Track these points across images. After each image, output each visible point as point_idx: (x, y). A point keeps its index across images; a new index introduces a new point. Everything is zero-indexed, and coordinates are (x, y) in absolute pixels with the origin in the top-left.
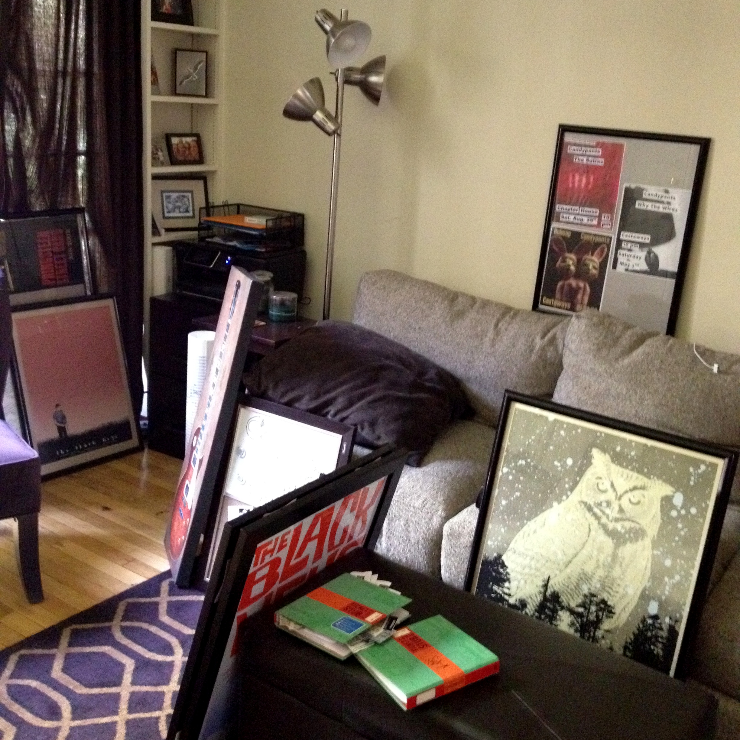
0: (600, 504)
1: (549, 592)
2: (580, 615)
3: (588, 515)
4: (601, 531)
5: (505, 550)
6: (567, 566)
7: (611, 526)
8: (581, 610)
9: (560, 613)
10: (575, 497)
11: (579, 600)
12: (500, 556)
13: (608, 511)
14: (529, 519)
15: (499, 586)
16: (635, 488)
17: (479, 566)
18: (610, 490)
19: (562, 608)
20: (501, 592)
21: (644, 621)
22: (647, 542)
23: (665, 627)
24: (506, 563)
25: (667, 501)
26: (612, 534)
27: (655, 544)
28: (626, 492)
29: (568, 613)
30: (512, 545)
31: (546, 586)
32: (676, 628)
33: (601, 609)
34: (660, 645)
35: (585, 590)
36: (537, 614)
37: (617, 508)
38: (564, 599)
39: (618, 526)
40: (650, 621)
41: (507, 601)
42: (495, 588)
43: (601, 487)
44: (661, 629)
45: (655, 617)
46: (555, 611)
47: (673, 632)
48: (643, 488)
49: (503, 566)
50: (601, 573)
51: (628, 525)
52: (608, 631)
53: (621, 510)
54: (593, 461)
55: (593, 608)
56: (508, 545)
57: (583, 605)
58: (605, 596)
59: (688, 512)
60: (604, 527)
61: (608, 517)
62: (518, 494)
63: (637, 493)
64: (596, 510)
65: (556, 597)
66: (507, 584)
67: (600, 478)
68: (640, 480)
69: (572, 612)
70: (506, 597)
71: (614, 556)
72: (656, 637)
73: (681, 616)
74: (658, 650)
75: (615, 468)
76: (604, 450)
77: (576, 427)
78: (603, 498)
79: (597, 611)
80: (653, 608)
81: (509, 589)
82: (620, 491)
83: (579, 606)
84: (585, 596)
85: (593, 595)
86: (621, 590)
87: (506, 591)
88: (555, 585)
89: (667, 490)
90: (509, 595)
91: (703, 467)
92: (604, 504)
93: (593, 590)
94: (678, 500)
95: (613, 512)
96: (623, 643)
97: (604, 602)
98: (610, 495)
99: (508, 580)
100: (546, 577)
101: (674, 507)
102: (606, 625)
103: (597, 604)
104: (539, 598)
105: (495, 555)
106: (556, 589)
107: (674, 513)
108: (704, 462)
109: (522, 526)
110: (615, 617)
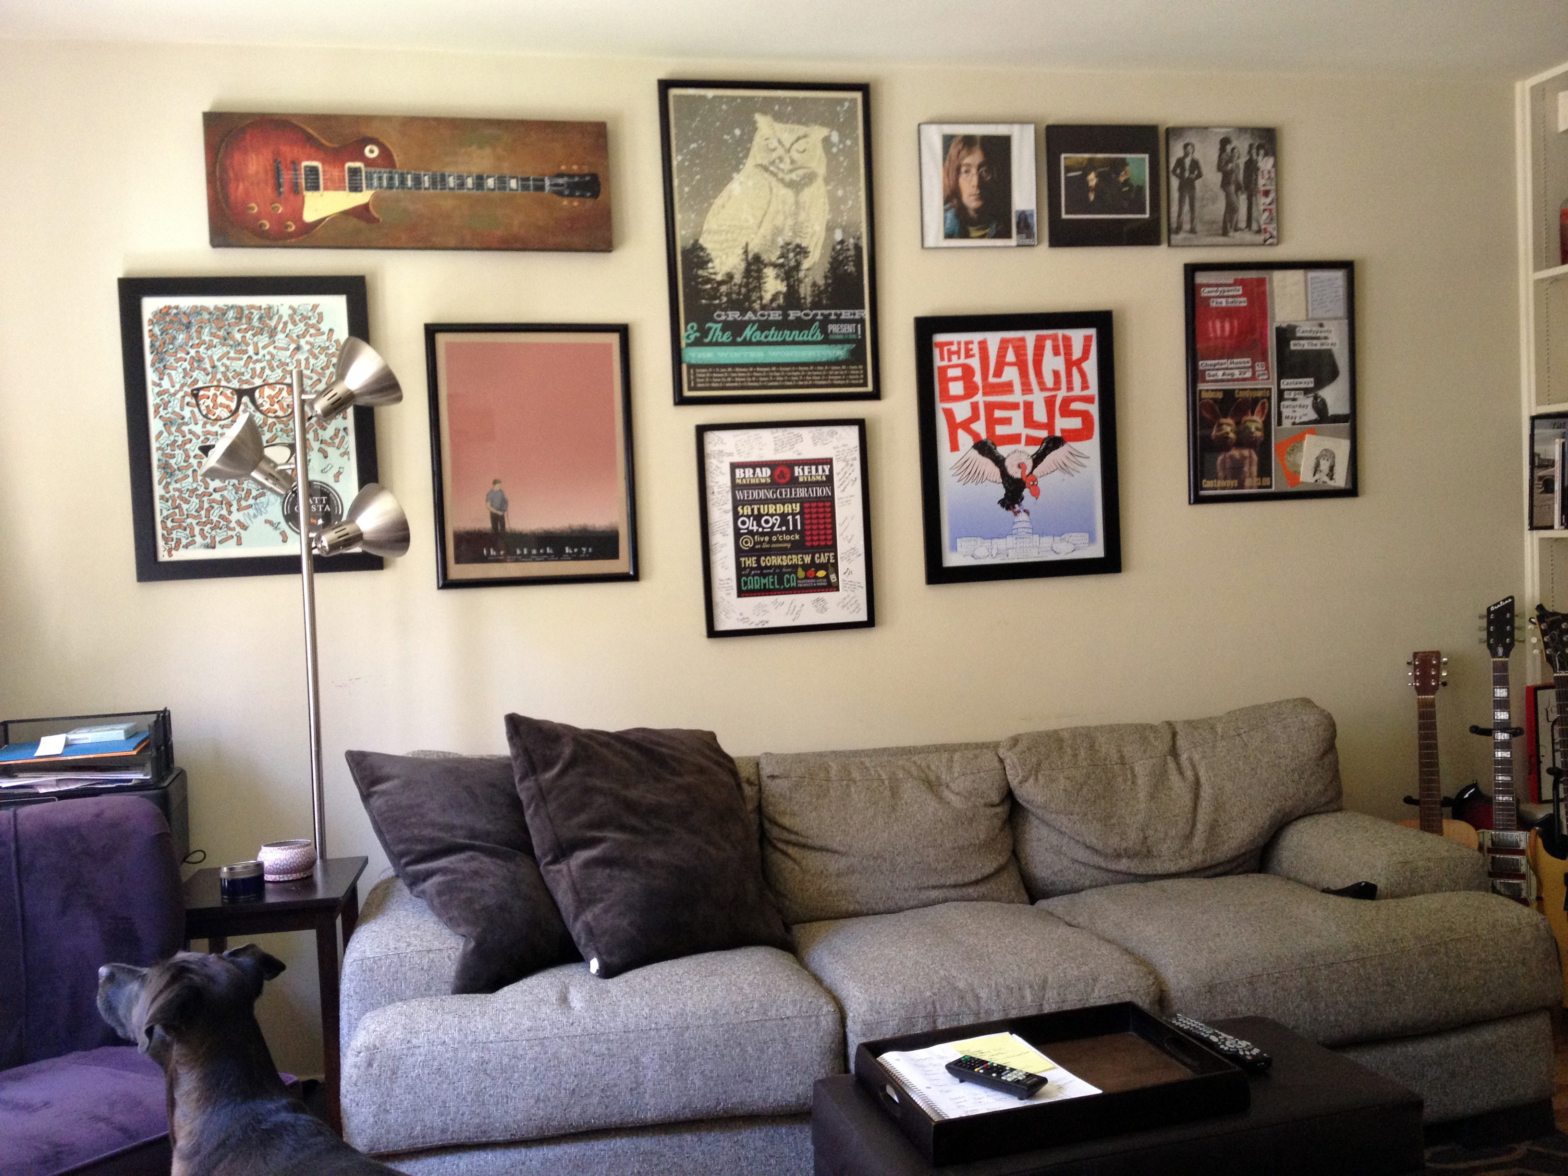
0: (773, 163)
1: (750, 256)
2: (782, 266)
3: (766, 175)
4: (781, 185)
5: (700, 233)
6: (759, 227)
7: (787, 178)
8: (781, 261)
9: (765, 270)
10: (750, 163)
11: (778, 253)
12: (696, 241)
13: (782, 166)
14: (715, 197)
15: (702, 268)
16: (798, 139)
17: (679, 258)
18: (780, 147)
19: (766, 266)
20: (706, 274)
21: (834, 249)
22: (819, 182)
23: (851, 247)
24: (705, 246)
25: (826, 141)
26: (791, 185)
27: (827, 181)
28: (792, 144)
29: (771, 268)
30: (705, 228)
31: (746, 252)
32: (860, 244)
33: (798, 253)
34: (852, 263)
35: (780, 241)
36: (745, 280)
37: (788, 161)
38: (765, 257)
39: (794, 176)
40: (839, 247)
41: (714, 280)
42: (700, 272)
43: (772, 146)
44: (848, 250)
45: (842, 242)
46: (759, 271)
47: (858, 248)
48: (805, 136)
49: (702, 249)
50: (790, 222)
51: (801, 172)
52: (808, 270)
53: (793, 162)
54: (758, 125)
55: (791, 255)
56: (702, 227)
57: (782, 256)
58: (798, 241)
59: (845, 146)
60: (782, 181)
61: (783, 170)
62: (698, 177)
63: (801, 142)
65: (757, 259)
66: (710, 265)
67: (767, 139)
68: (801, 130)
69: (775, 266)
70: (713, 277)
71: (797, 203)
72: (847, 258)
73: (861, 234)
74: (851, 268)
75: (778, 126)
76: (765, 113)
77: (734, 98)
78: (774, 155)
79: (795, 256)
80: (838, 236)
81: (713, 268)
82: (788, 146)
83: (779, 258)
84: (782, 247)
85: (788, 244)
86: (809, 230)
87: (711, 271)
88: (754, 249)
89: (823, 132)
90: (715, 274)
91: (847, 104)
92: (777, 161)
93: (787, 239)
94: (835, 137)
95: (786, 166)
96: (823, 274)
97: (798, 246)
98: (780, 151)
99: (710, 260)
100: (744, 244)
101: (834, 145)
102: (806, 264)
103: (794, 250)
104: (743, 265)
105: (691, 242)
106: (756, 250)
107: (835, 150)
108: (845, 100)
109: (710, 205)
110: (811, 254)
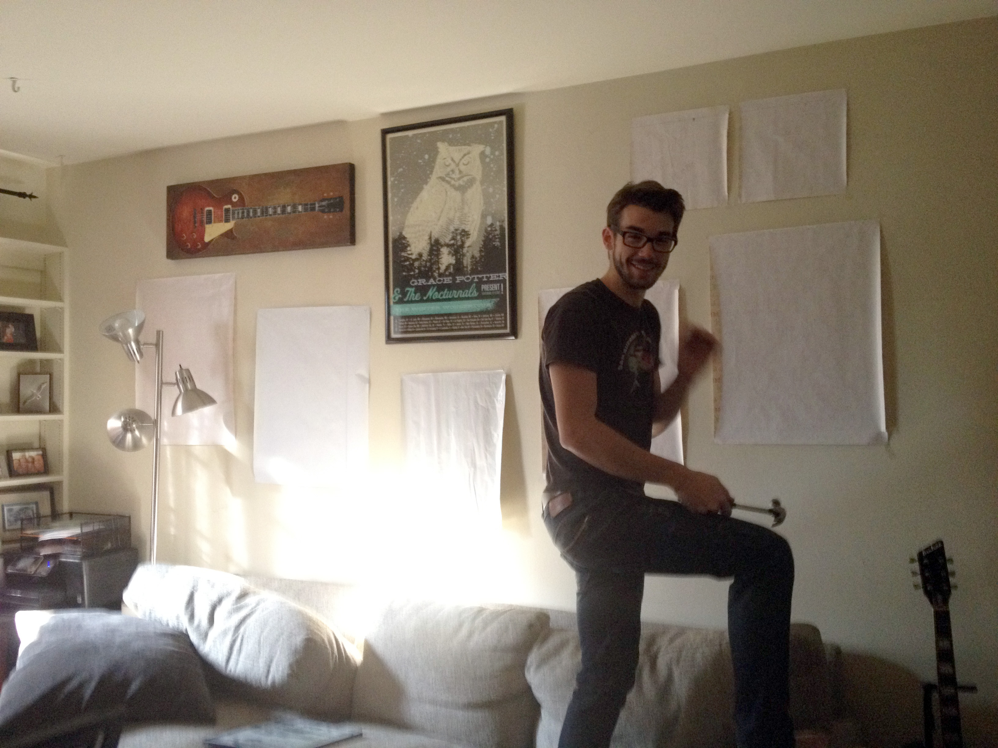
1: (433, 240)
2: (453, 245)
3: (444, 183)
5: (403, 228)
6: (439, 220)
7: (457, 184)
9: (442, 250)
11: (450, 237)
12: (401, 233)
15: (405, 251)
16: (465, 155)
17: (391, 246)
18: (452, 163)
19: (442, 246)
20: (406, 255)
21: (486, 231)
22: (478, 183)
23: (498, 228)
24: (406, 236)
26: (459, 188)
27: (482, 183)
28: (461, 160)
29: (445, 248)
30: (406, 224)
31: (430, 238)
32: (504, 225)
33: (463, 236)
34: (497, 240)
35: (452, 229)
36: (429, 257)
38: (442, 241)
39: (461, 182)
40: (489, 229)
41: (411, 258)
42: (403, 254)
43: (447, 164)
44: (496, 230)
45: (491, 225)
46: (438, 250)
47: (502, 229)
48: (469, 153)
49: (404, 238)
50: (458, 214)
51: (465, 179)
52: (469, 247)
54: (439, 150)
55: (459, 237)
56: (404, 223)
58: (463, 227)
59: (494, 155)
60: (453, 186)
61: (453, 179)
62: (402, 190)
63: (466, 157)
64: (447, 179)
66: (409, 249)
67: (445, 159)
68: (466, 149)
69: (448, 245)
70: (410, 256)
71: (463, 201)
72: (495, 236)
73: (504, 219)
74: (497, 243)
75: (452, 148)
77: (425, 134)
78: (449, 169)
79: (461, 238)
80: (489, 221)
81: (410, 250)
82: (457, 161)
83: (450, 241)
84: (453, 232)
85: (456, 230)
86: (470, 219)
87: (409, 252)
88: (435, 235)
89: (481, 148)
90: (412, 254)
91: (496, 126)
92: (451, 173)
93: (456, 227)
94: (488, 151)
95: (456, 175)
96: (479, 249)
97: (463, 231)
98: (453, 166)
99: (409, 245)
100: (429, 233)
101: (487, 156)
102: (468, 243)
103: (460, 234)
104: (428, 248)
105: (398, 234)
106: (436, 237)
107: (488, 160)
108: (495, 123)
110: (471, 236)
